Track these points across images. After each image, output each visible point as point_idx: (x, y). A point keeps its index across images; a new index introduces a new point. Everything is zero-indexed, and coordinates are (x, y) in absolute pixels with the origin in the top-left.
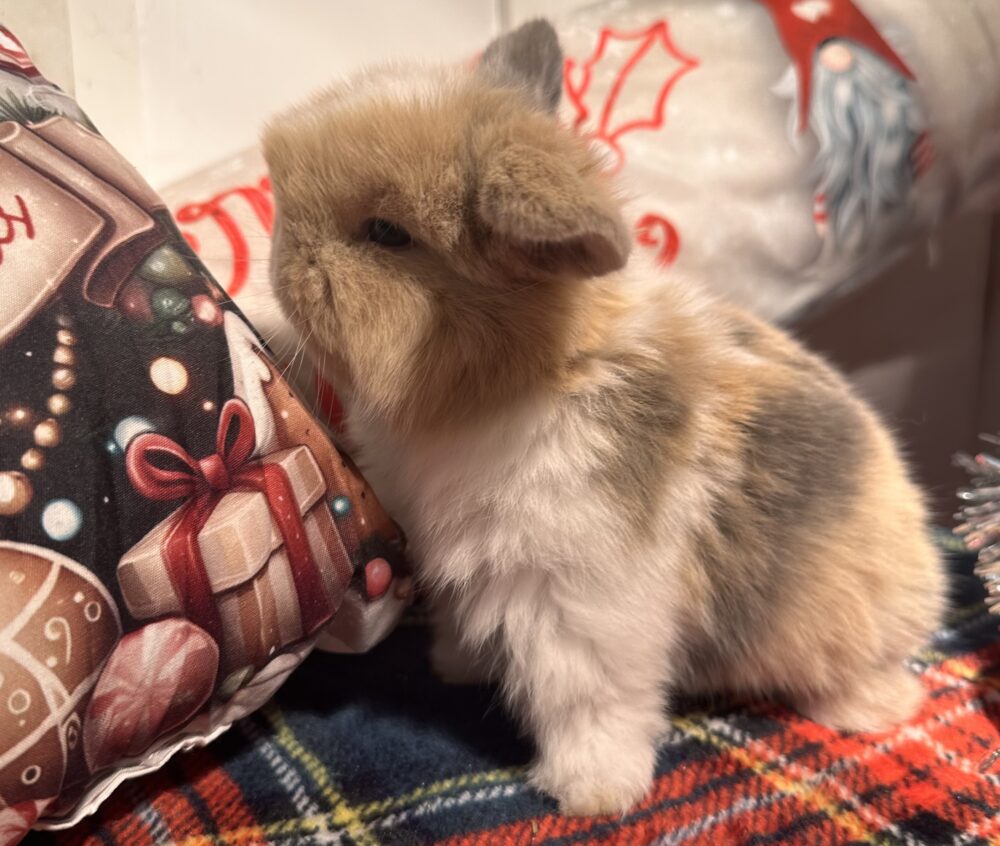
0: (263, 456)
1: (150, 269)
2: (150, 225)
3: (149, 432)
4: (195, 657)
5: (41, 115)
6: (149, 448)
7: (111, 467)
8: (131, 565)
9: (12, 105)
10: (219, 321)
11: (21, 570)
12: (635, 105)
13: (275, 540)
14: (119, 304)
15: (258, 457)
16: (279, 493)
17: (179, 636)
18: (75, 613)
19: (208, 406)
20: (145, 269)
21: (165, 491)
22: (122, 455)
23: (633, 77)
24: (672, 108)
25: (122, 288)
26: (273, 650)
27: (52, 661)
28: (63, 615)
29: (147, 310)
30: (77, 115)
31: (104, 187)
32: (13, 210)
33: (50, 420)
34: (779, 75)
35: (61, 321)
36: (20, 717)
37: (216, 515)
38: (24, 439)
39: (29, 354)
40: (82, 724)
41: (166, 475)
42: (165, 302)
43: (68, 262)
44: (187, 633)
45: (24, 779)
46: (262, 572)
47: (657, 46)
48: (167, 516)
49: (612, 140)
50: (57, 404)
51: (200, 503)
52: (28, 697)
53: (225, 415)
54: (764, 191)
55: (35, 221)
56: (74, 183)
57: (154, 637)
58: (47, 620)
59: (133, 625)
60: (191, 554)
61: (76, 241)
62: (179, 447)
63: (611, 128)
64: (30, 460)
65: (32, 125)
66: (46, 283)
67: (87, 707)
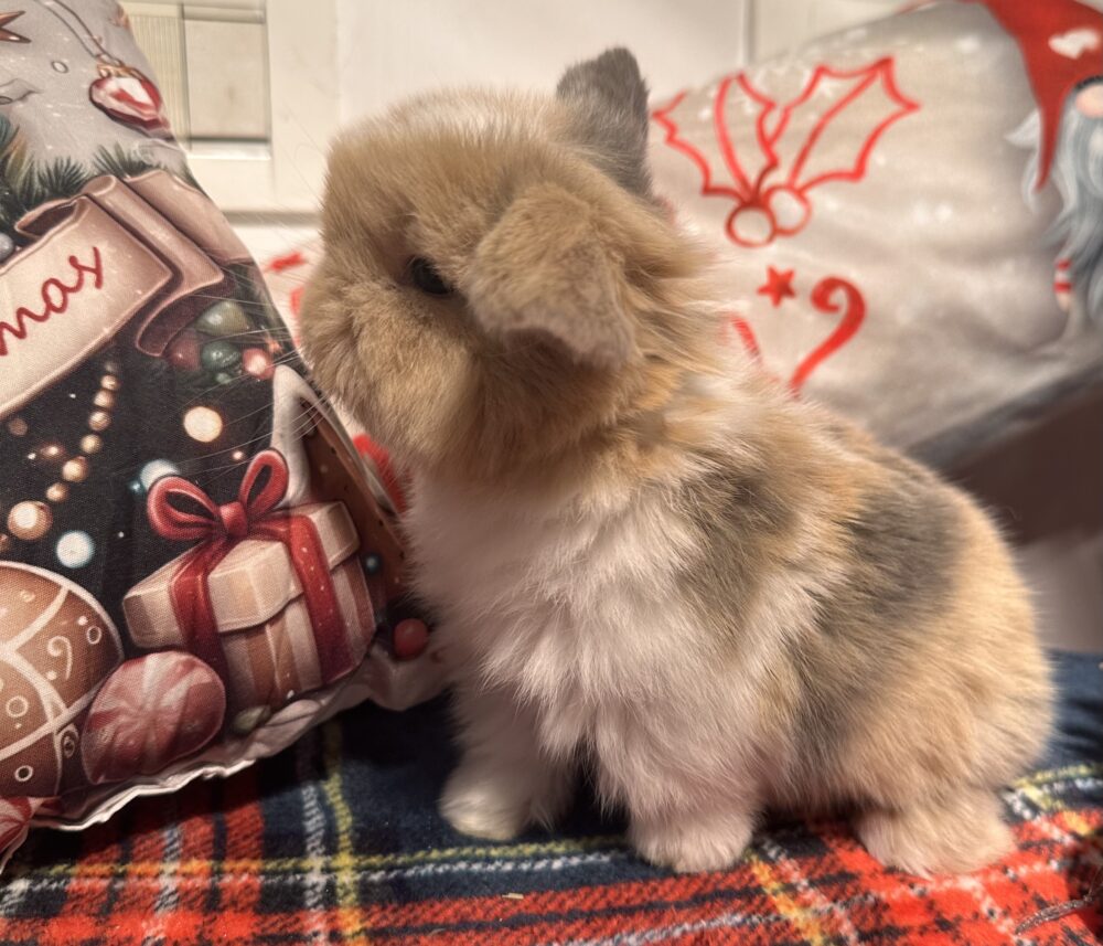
0: (294, 507)
1: (207, 323)
2: (218, 278)
3: (174, 475)
4: (200, 690)
5: (139, 168)
6: (171, 490)
7: (133, 504)
8: (139, 597)
9: (115, 159)
10: (268, 375)
11: (31, 590)
12: (835, 154)
13: (293, 589)
14: (168, 354)
15: (287, 508)
16: (303, 545)
17: (180, 668)
18: (76, 635)
19: (238, 455)
20: (201, 322)
21: (180, 532)
22: (145, 494)
23: (839, 121)
24: (877, 158)
25: (173, 340)
26: (291, 694)
27: (52, 675)
28: (66, 636)
29: (194, 362)
30: (177, 168)
31: (181, 239)
32: (87, 259)
33: (81, 458)
34: (1017, 121)
35: (109, 368)
36: (18, 720)
37: (228, 560)
38: (52, 472)
39: (73, 396)
40: (80, 734)
41: (183, 516)
42: (214, 355)
43: (127, 313)
44: (190, 667)
45: (17, 776)
46: (277, 617)
47: (878, 84)
48: (179, 554)
49: (801, 194)
50: (90, 443)
51: (215, 547)
52: (26, 704)
53: (255, 466)
54: (984, 255)
55: (105, 273)
56: (153, 237)
57: (154, 667)
58: (51, 637)
59: (136, 653)
60: (201, 592)
61: (139, 292)
62: (200, 491)
63: (801, 181)
64: (55, 493)
65: (129, 179)
66: (102, 331)
67: (83, 721)
